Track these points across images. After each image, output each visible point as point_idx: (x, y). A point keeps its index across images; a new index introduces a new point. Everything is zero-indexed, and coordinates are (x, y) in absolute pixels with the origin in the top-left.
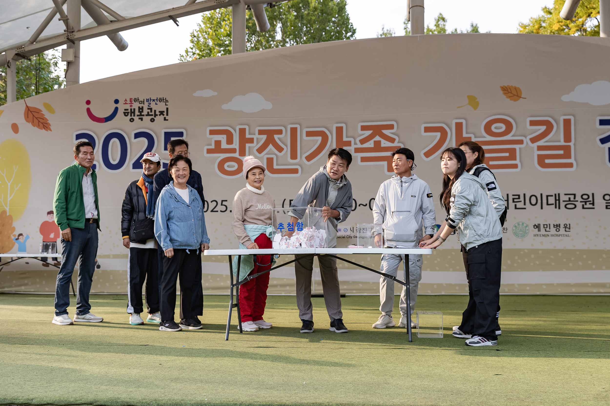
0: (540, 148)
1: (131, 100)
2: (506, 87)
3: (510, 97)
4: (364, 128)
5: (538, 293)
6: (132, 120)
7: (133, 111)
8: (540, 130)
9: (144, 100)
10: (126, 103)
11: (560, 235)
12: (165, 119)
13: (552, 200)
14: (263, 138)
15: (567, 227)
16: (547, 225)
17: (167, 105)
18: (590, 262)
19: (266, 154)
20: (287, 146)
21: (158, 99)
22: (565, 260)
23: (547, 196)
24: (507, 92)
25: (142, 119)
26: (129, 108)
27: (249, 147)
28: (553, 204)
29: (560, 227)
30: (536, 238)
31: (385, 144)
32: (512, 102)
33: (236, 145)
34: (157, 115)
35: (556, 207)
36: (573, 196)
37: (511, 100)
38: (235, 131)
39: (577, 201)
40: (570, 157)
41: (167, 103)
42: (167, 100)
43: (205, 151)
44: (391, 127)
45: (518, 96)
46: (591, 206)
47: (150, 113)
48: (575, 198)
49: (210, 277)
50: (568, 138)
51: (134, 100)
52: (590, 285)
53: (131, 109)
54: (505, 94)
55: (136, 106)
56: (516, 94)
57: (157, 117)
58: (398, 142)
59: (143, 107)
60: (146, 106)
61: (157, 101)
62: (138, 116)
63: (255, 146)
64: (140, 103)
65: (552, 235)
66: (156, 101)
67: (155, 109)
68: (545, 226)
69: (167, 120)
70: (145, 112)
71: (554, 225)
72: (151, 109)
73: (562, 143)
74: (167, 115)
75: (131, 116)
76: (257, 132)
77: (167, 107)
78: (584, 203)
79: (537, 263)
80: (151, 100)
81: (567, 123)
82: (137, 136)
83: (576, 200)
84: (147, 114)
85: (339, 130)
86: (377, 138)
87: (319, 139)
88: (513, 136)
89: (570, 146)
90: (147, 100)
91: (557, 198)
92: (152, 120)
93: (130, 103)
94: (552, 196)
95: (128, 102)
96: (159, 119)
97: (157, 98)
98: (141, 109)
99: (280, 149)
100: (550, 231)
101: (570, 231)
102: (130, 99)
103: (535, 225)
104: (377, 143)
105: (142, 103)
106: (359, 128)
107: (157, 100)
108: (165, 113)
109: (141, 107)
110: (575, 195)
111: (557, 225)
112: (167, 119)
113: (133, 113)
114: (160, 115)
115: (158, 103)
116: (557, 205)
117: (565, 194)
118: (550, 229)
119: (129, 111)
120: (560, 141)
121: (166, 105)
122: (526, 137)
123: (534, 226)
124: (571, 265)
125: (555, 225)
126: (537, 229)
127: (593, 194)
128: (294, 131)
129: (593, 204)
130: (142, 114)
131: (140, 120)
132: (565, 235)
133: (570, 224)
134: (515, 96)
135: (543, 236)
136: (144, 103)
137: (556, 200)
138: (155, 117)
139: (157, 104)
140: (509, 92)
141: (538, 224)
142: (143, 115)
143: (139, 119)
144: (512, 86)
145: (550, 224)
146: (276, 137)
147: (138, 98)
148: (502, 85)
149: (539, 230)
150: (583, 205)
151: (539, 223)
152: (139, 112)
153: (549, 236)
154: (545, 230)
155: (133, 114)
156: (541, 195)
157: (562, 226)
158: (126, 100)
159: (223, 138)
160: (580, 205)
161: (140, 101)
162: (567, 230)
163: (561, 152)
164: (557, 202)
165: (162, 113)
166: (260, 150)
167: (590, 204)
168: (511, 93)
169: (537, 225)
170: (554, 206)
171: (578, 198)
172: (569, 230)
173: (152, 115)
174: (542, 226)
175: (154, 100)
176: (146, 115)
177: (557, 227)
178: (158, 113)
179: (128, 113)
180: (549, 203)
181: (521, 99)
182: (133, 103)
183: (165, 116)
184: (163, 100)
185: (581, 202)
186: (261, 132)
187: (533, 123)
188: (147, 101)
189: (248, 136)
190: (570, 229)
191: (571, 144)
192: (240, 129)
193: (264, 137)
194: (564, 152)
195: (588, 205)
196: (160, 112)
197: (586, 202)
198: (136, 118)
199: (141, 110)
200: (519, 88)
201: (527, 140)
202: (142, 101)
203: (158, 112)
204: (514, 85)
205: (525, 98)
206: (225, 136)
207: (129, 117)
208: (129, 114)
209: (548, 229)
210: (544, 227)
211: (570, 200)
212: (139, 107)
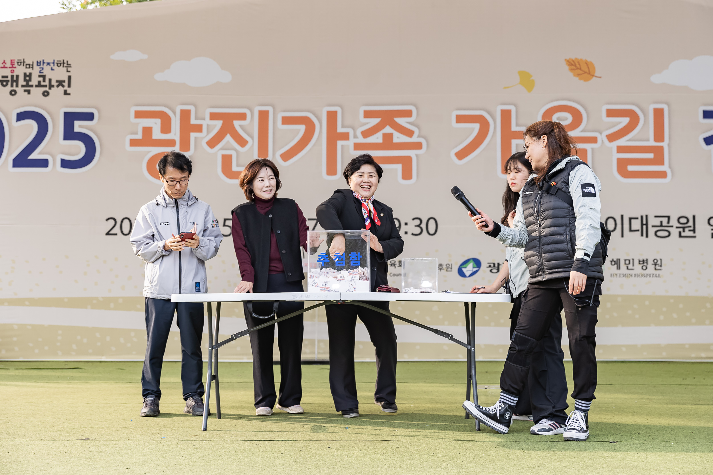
0: (621, 149)
1: (12, 62)
2: (573, 61)
3: (578, 75)
4: (368, 114)
5: (615, 359)
6: (13, 93)
7: (15, 79)
8: (620, 123)
9: (33, 62)
10: (4, 67)
11: (647, 275)
12: (66, 93)
13: (636, 225)
14: (215, 126)
15: (657, 264)
16: (629, 260)
17: (70, 72)
18: (688, 314)
19: (222, 149)
20: (252, 138)
21: (56, 62)
22: (653, 311)
23: (630, 219)
24: (574, 68)
25: (29, 92)
26: (9, 75)
27: (196, 138)
28: (638, 230)
29: (647, 263)
30: (614, 279)
31: (398, 138)
32: (582, 82)
33: (175, 134)
34: (53, 86)
35: (642, 235)
36: (666, 219)
37: (580, 79)
38: (175, 113)
39: (672, 226)
40: (662, 163)
41: (69, 69)
42: (69, 63)
43: (128, 143)
44: (408, 114)
45: (589, 74)
46: (691, 234)
47: (42, 83)
48: (668, 222)
49: (133, 334)
50: (659, 136)
51: (18, 63)
52: (687, 346)
53: (12, 77)
54: (572, 70)
55: (20, 71)
56: (587, 71)
57: (52, 89)
58: (419, 136)
59: (31, 74)
60: (35, 72)
61: (54, 65)
62: (23, 86)
63: (205, 136)
64: (26, 68)
65: (637, 275)
66: (52, 65)
67: (50, 78)
68: (627, 262)
69: (69, 94)
70: (35, 81)
71: (639, 261)
72: (44, 77)
73: (652, 143)
74: (69, 86)
75: (12, 86)
76: (208, 116)
77: (69, 74)
78: (681, 230)
79: (615, 314)
80: (44, 63)
81: (659, 114)
82: (21, 116)
83: (671, 224)
84: (37, 84)
85: (332, 117)
86: (388, 130)
87: (302, 128)
88: (583, 131)
89: (662, 148)
90: (39, 64)
91: (644, 222)
92: (46, 94)
93: (11, 66)
94: (637, 218)
95: (8, 64)
96: (56, 92)
97: (54, 61)
98: (28, 76)
99: (242, 142)
100: (633, 269)
101: (661, 270)
102: (11, 60)
103: (613, 260)
104: (388, 137)
105: (29, 68)
106: (362, 114)
107: (54, 63)
108: (66, 84)
109: (28, 74)
110: (669, 217)
111: (643, 261)
112: (68, 92)
113: (15, 81)
114: (58, 86)
115: (55, 67)
116: (644, 230)
117: (656, 217)
118: (633, 265)
119: (9, 78)
120: (648, 140)
121: (67, 71)
122: (601, 133)
123: (611, 262)
124: (662, 318)
125: (641, 260)
126: (616, 266)
127: (694, 217)
128: (263, 116)
129: (694, 231)
130: (30, 83)
131: (26, 93)
132: (654, 275)
133: (661, 260)
134: (586, 74)
135: (624, 275)
136: (33, 68)
137: (642, 225)
138: (50, 88)
139: (54, 70)
140: (577, 68)
141: (617, 259)
142: (32, 86)
143: (25, 91)
144: (581, 59)
145: (633, 260)
146: (237, 124)
147: (24, 59)
148: (568, 58)
149: (619, 268)
150: (680, 233)
151: (618, 257)
152: (25, 80)
153: (632, 276)
154: (626, 268)
155: (15, 84)
156: (622, 216)
157: (650, 262)
158: (4, 62)
159: (155, 124)
160: (675, 232)
161: (26, 65)
162: (657, 267)
163: (651, 156)
164: (644, 227)
165: (60, 83)
166: (212, 143)
167: (690, 230)
168: (580, 69)
169: (615, 260)
170: (640, 233)
171: (674, 222)
172: (659, 268)
173: (45, 86)
174: (622, 262)
175: (48, 64)
176: (36, 86)
177: (644, 263)
178: (54, 83)
179: (7, 82)
180: (633, 229)
181: (594, 78)
182: (15, 68)
183: (66, 88)
184: (64, 63)
185: (677, 227)
186: (214, 116)
187: (611, 113)
188: (37, 65)
189: (193, 121)
190: (661, 266)
191: (664, 144)
192: (182, 111)
193: (219, 124)
194: (654, 155)
195: (687, 233)
196: (57, 81)
197: (684, 228)
198: (20, 90)
199: (28, 78)
200: (591, 63)
201: (602, 138)
202: (29, 65)
203: (55, 81)
204: (584, 59)
205: (600, 77)
206: (158, 121)
207: (9, 88)
208: (10, 84)
209: (630, 266)
210: (625, 264)
211: (661, 225)
212: (25, 74)
